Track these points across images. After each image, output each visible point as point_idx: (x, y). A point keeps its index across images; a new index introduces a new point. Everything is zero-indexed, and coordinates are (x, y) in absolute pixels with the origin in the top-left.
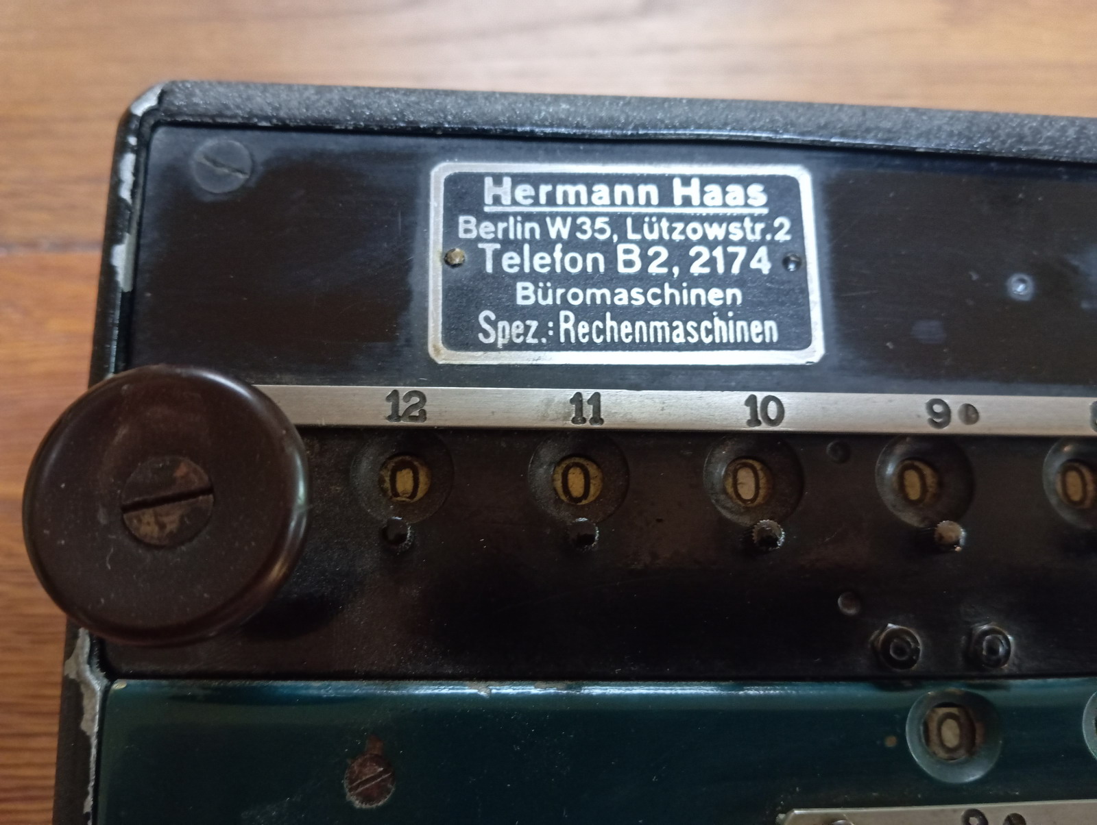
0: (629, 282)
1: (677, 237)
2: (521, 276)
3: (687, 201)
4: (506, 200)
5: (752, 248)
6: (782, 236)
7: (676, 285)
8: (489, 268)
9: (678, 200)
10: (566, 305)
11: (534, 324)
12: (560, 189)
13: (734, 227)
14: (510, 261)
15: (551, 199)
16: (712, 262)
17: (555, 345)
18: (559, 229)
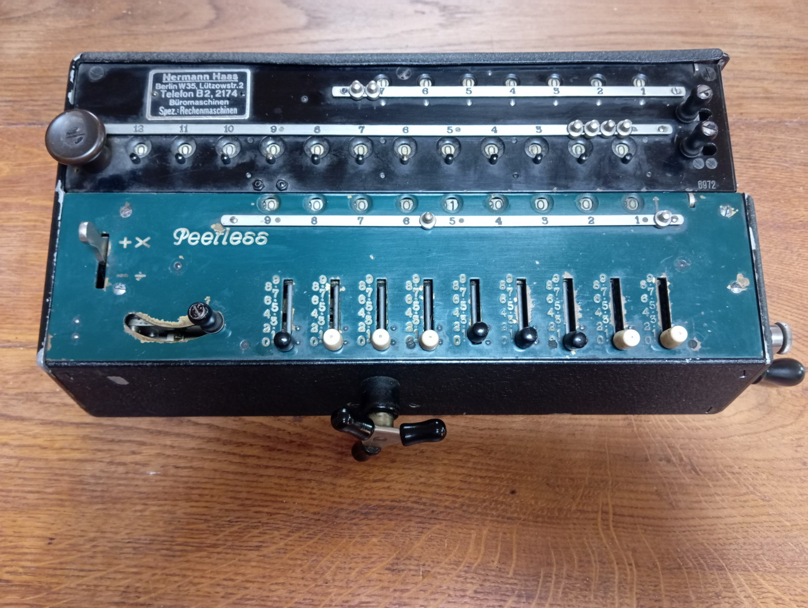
0: (199, 99)
1: (213, 88)
2: (172, 98)
3: (216, 79)
4: (169, 79)
5: (232, 90)
6: (241, 87)
7: (211, 99)
8: (163, 96)
9: (214, 78)
10: (182, 105)
11: (174, 110)
12: (183, 76)
13: (228, 85)
14: (169, 95)
15: (181, 79)
16: (222, 94)
17: (179, 115)
18: (182, 86)
